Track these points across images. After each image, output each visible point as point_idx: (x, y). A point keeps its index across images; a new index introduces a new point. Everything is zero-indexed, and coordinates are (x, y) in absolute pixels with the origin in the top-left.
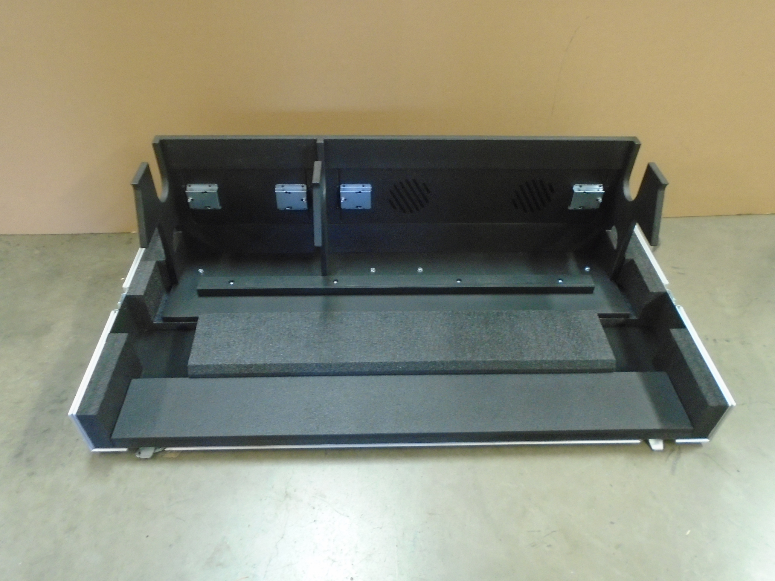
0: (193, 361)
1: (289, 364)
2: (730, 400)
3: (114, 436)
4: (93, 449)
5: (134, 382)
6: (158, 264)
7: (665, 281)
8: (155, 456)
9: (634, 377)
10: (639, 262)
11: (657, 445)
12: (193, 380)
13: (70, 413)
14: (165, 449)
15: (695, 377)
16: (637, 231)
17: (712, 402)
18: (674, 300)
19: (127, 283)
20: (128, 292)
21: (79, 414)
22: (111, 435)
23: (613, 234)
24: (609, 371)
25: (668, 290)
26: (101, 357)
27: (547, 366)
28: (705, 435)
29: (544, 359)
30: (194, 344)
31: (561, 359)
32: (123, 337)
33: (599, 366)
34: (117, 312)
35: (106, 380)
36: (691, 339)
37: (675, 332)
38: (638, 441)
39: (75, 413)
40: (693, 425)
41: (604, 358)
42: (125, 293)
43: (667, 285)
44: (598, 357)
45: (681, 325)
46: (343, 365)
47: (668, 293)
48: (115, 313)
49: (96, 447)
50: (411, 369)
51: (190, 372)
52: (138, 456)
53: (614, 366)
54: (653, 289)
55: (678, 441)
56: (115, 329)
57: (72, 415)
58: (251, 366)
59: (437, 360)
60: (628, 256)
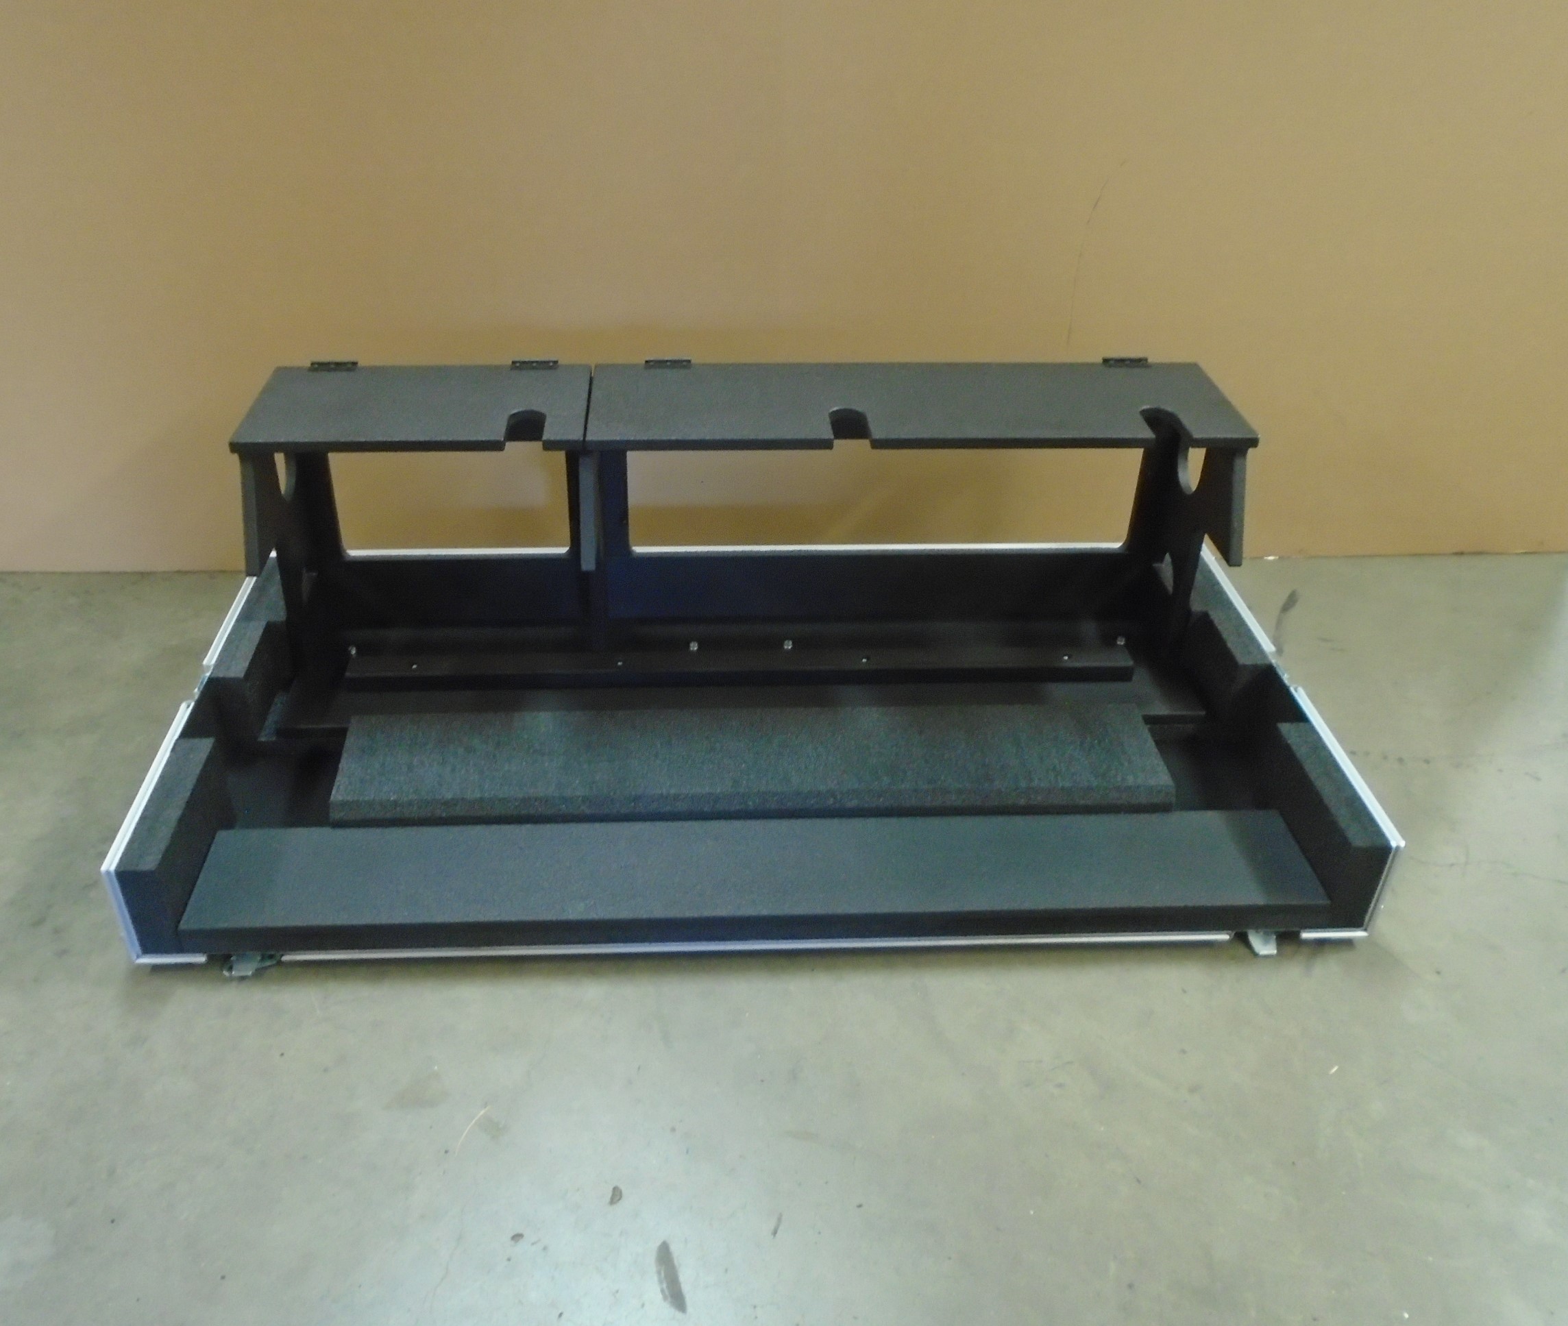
0: (342, 791)
1: (529, 798)
2: (1395, 839)
3: (183, 926)
4: (138, 957)
5: (222, 836)
6: (270, 629)
7: (1268, 646)
8: (259, 974)
9: (1212, 821)
10: (1217, 617)
11: (1264, 946)
12: (340, 833)
13: (104, 868)
14: (282, 955)
15: (1326, 801)
16: (1209, 554)
17: (1358, 839)
18: (1286, 678)
19: (211, 658)
20: (212, 673)
21: (122, 869)
22: (177, 927)
23: (1166, 568)
24: (1162, 808)
25: (1273, 661)
26: (162, 777)
27: (1039, 798)
28: (1356, 921)
29: (1036, 782)
30: (340, 766)
31: (1068, 784)
32: (205, 746)
33: (1143, 799)
34: (192, 704)
35: (173, 813)
36: (1319, 739)
37: (1287, 729)
38: (1223, 937)
39: (113, 868)
40: (1330, 898)
41: (1152, 782)
42: (208, 674)
43: (1271, 653)
44: (1140, 781)
45: (1299, 716)
46: (637, 799)
47: (1275, 665)
48: (188, 706)
49: (147, 949)
50: (772, 805)
51: (335, 815)
52: (226, 973)
53: (1173, 800)
54: (1243, 659)
55: (1306, 935)
56: (190, 731)
57: (108, 873)
58: (453, 803)
59: (822, 788)
60: (1196, 606)
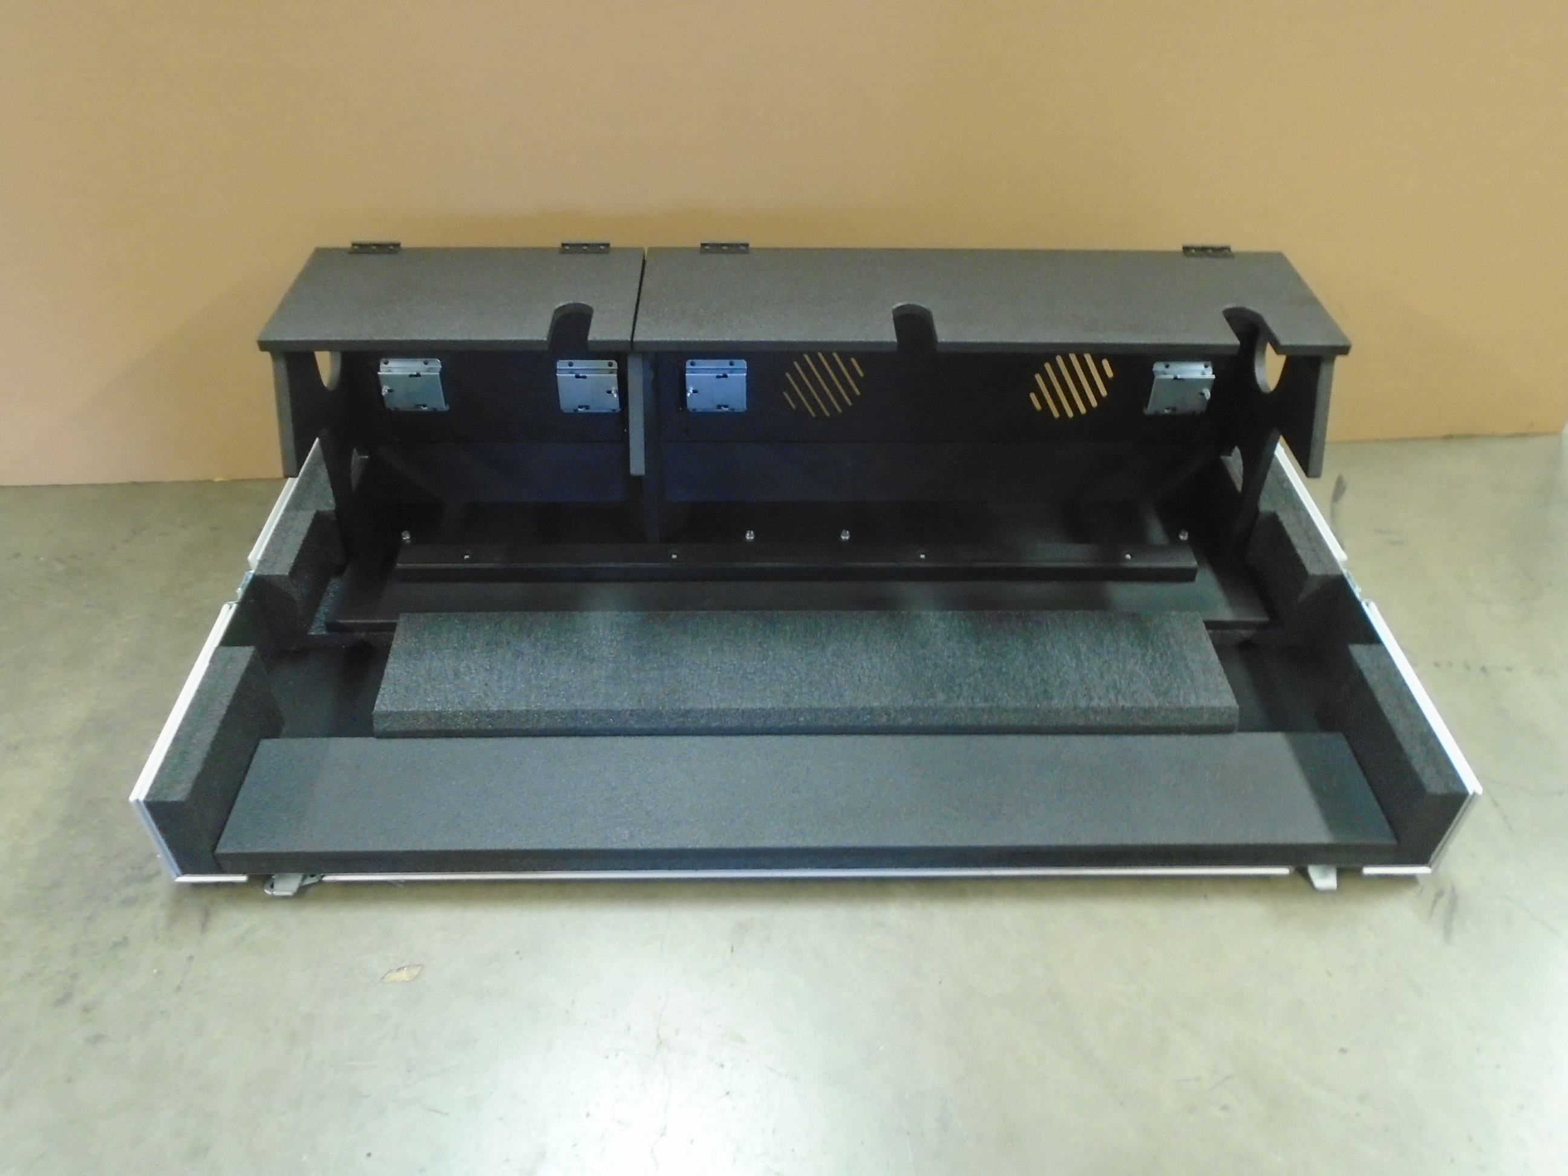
0: (386, 701)
1: (576, 712)
2: (1472, 783)
3: (221, 850)
4: (178, 876)
5: (267, 745)
6: (319, 519)
7: (1339, 554)
8: (302, 892)
9: (1276, 742)
10: (1286, 519)
11: (1324, 879)
12: (384, 743)
13: (132, 798)
14: (323, 876)
15: (1400, 738)
16: (1282, 454)
17: (1434, 786)
18: (1357, 591)
19: (256, 554)
20: (257, 570)
21: (150, 800)
22: (214, 848)
23: (1235, 463)
24: (1225, 730)
25: (1345, 571)
26: (200, 691)
27: (1098, 719)
28: (1422, 859)
29: (1095, 703)
30: (386, 671)
31: (1128, 705)
32: (244, 654)
33: (1205, 720)
34: (235, 606)
35: (208, 734)
36: (1392, 664)
37: (1358, 652)
38: (1284, 871)
39: (142, 798)
40: (1397, 836)
41: (1216, 703)
42: (253, 572)
43: (1344, 563)
44: (1203, 702)
45: (1371, 637)
46: (687, 713)
47: (1346, 575)
48: (231, 608)
49: (185, 871)
50: (824, 722)
51: (378, 726)
52: (268, 892)
53: (1236, 721)
54: (1314, 569)
55: (1368, 871)
56: (230, 639)
57: (137, 801)
58: (500, 714)
59: (876, 704)
60: (1265, 506)
